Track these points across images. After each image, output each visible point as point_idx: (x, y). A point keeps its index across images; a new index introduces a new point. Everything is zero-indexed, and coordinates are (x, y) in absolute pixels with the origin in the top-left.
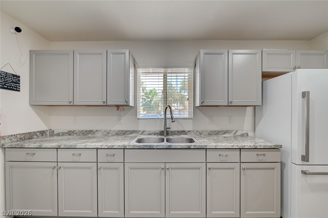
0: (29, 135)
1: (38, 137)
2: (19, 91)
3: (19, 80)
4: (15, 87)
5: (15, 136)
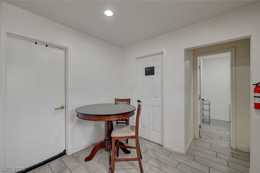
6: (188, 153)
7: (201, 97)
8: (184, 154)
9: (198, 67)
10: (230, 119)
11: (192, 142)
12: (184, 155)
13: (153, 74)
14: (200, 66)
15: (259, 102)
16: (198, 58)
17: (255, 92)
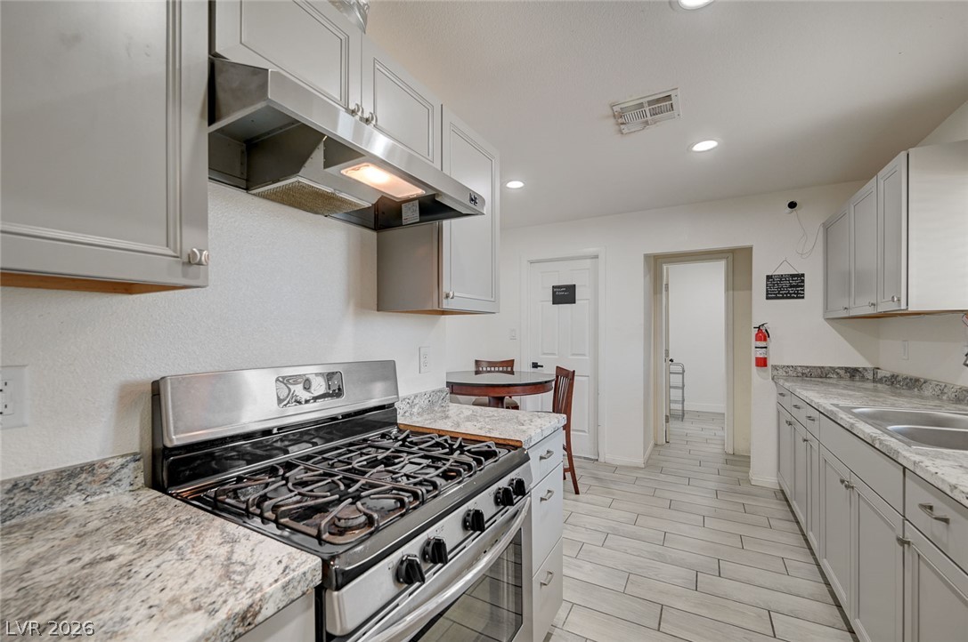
0: (819, 371)
1: (841, 378)
2: (803, 297)
3: (803, 281)
4: (794, 293)
5: (794, 367)
6: (649, 464)
7: (668, 353)
8: (643, 466)
9: (664, 287)
10: (724, 409)
11: (653, 450)
13: (573, 301)
14: (667, 285)
15: (761, 356)
16: (665, 267)
17: (756, 340)
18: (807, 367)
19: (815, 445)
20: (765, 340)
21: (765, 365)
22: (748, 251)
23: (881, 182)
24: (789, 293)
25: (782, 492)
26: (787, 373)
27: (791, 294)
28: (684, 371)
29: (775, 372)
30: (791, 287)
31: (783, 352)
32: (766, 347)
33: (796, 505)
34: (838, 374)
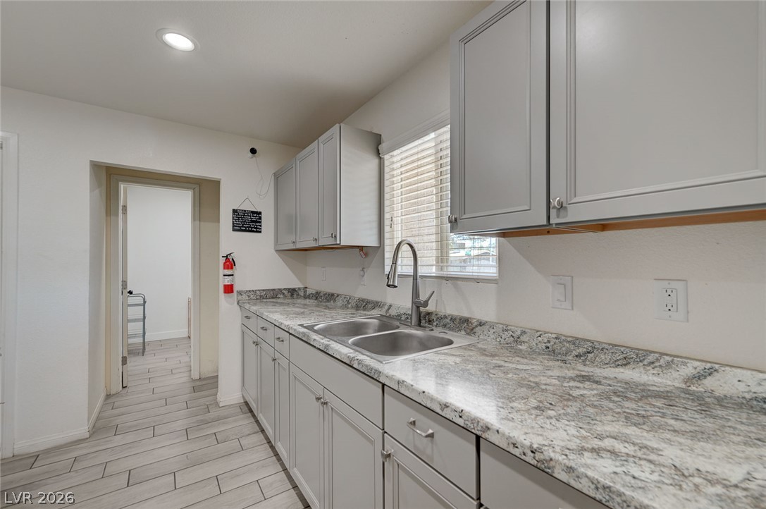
0: (272, 293)
1: (285, 297)
2: (260, 232)
3: (260, 218)
4: (254, 228)
5: (255, 292)
7: (126, 285)
8: (87, 435)
9: (120, 208)
10: (189, 332)
11: (104, 404)
12: (87, 438)
14: (125, 208)
15: (229, 284)
16: (122, 186)
17: (224, 269)
18: (264, 290)
19: (284, 362)
20: (232, 268)
21: (232, 292)
22: (216, 184)
23: (321, 145)
24: (250, 227)
25: (246, 403)
26: (249, 296)
27: (252, 228)
28: (145, 302)
29: (240, 297)
30: (252, 221)
31: (246, 279)
32: (233, 275)
33: (262, 417)
34: (284, 294)
